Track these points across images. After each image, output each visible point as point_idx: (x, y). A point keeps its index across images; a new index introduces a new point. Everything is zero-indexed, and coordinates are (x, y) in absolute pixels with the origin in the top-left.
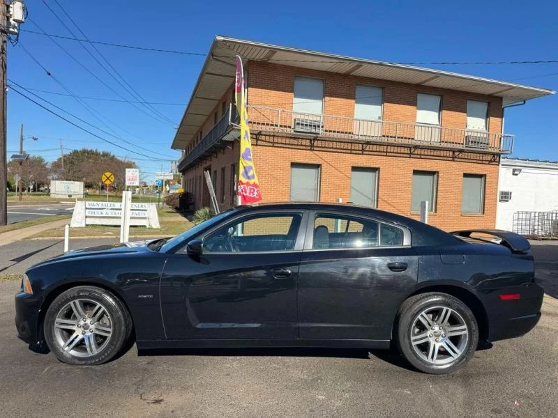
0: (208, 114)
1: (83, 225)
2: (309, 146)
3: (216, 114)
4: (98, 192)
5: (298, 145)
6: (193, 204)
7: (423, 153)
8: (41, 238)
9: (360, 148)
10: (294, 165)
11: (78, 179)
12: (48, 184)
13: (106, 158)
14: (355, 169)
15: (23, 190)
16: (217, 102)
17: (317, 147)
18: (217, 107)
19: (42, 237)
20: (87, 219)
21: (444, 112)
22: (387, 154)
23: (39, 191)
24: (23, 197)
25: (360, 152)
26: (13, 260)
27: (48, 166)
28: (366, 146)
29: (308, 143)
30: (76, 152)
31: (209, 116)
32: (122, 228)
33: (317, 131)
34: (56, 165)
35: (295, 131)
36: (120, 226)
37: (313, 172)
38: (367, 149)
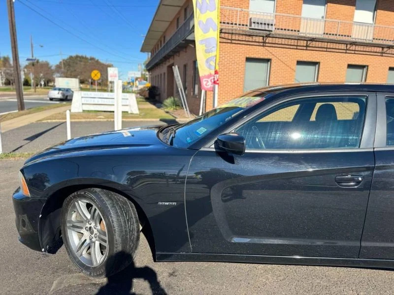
0: (171, 20)
1: (81, 111)
2: (261, 42)
3: (178, 19)
4: (88, 87)
5: (252, 42)
6: (159, 95)
7: (357, 49)
8: (49, 121)
9: (305, 45)
10: (249, 60)
11: (75, 77)
12: (54, 81)
13: (93, 61)
14: (300, 63)
15: (37, 85)
16: (180, 8)
17: (269, 43)
18: (179, 13)
19: (50, 119)
20: (84, 106)
21: (378, 11)
22: (327, 49)
23: (48, 86)
24: (37, 90)
25: (305, 48)
26: (27, 139)
27: (53, 68)
28: (310, 42)
29: (261, 39)
30: (71, 57)
31: (171, 23)
32: (115, 113)
33: (270, 29)
34: (58, 67)
35: (250, 29)
36: (113, 112)
37: (263, 65)
38: (311, 45)
